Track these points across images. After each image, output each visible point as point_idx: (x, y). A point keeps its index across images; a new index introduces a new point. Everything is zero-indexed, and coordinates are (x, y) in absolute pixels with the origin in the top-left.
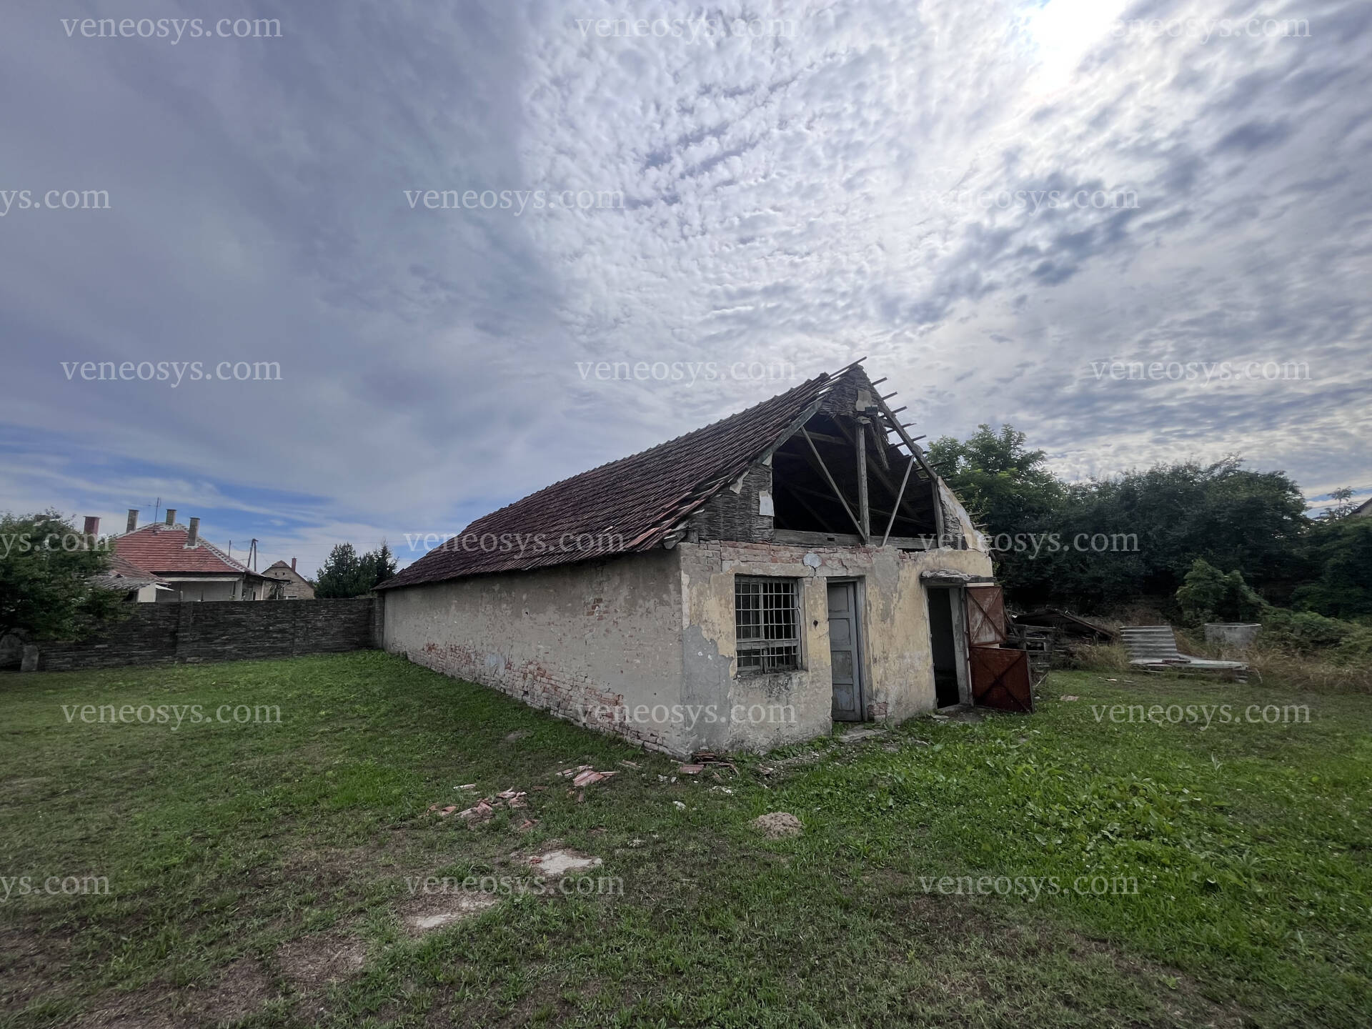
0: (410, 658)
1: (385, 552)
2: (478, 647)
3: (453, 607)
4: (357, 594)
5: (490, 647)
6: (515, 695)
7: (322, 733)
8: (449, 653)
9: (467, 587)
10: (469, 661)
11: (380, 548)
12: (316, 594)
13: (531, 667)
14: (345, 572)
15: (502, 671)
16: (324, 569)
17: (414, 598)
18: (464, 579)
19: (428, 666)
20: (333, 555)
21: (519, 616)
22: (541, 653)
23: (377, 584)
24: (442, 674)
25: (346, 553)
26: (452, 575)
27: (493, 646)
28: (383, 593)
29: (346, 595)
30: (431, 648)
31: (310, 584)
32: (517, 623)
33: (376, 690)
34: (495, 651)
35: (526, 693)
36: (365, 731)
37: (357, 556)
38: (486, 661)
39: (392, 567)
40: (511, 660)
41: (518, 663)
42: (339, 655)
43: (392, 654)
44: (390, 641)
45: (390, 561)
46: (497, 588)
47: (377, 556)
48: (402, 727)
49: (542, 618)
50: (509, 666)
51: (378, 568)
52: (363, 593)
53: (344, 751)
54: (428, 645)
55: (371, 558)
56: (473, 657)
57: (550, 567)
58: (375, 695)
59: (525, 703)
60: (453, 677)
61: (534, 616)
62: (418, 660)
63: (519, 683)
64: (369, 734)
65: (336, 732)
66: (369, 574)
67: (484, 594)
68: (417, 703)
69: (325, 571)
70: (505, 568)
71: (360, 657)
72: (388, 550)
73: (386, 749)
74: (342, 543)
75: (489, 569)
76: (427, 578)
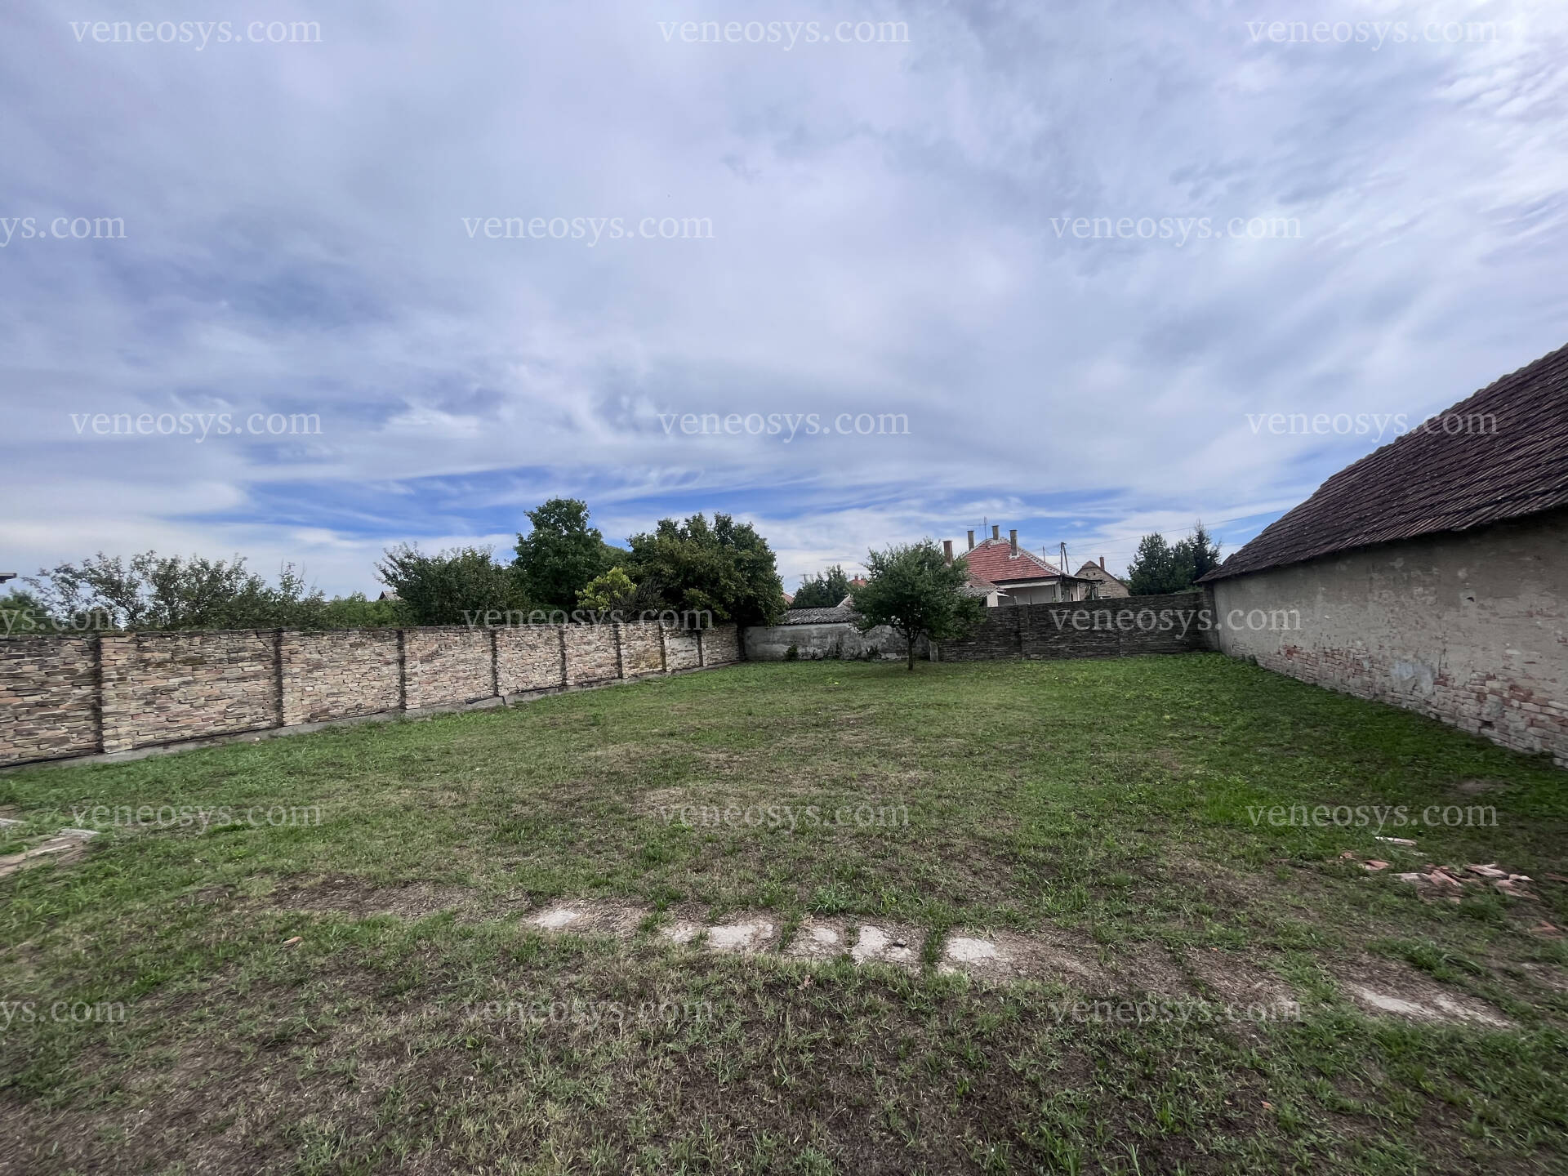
0: (1261, 663)
1: (1201, 537)
2: (1374, 651)
4: (1176, 590)
8: (1322, 659)
10: (1359, 670)
13: (1495, 685)
21: (1454, 604)
25: (1156, 545)
27: (1405, 651)
28: (1211, 585)
29: (1164, 591)
30: (1291, 651)
31: (1121, 582)
32: (1450, 616)
34: (1410, 656)
35: (1488, 724)
37: (1169, 546)
39: (1214, 555)
40: (1446, 672)
41: (1460, 676)
42: (1170, 656)
44: (1229, 642)
45: (1209, 548)
47: (1192, 544)
50: (1442, 680)
51: (1196, 558)
52: (1183, 588)
53: (1203, 762)
54: (1285, 647)
55: (1185, 546)
56: (1366, 664)
59: (1487, 739)
60: (1334, 691)
61: (1489, 602)
62: (1273, 666)
63: (1470, 707)
66: (1185, 567)
71: (1194, 660)
72: (1205, 535)
74: (1149, 534)
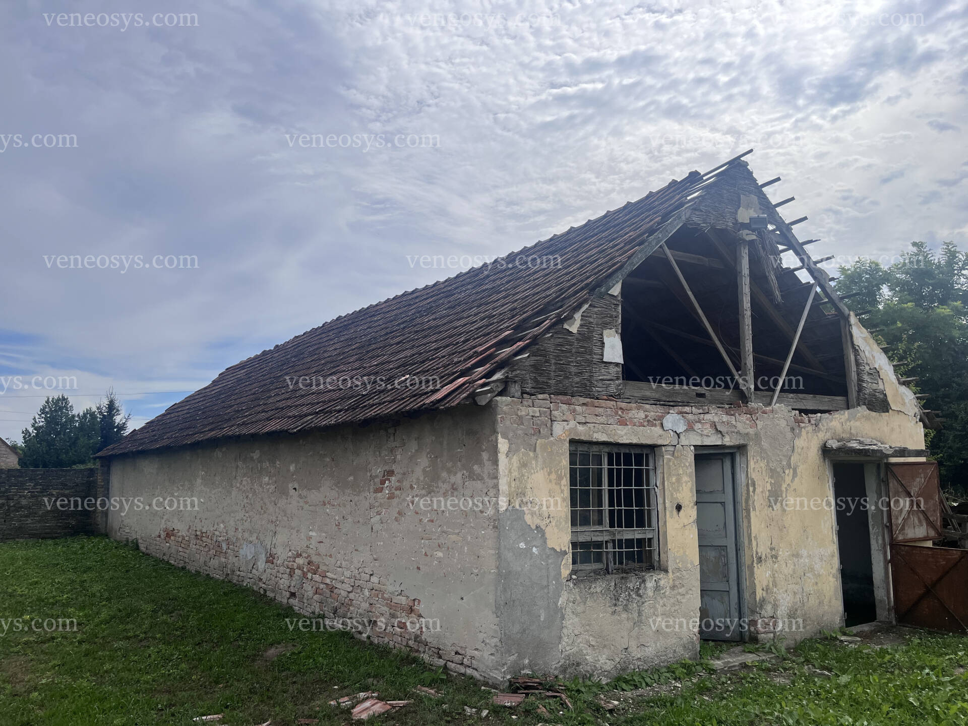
0: (142, 548)
1: (111, 407)
2: (231, 533)
3: (199, 481)
4: (75, 463)
5: (246, 535)
6: (278, 598)
7: (26, 643)
8: (193, 541)
9: (218, 454)
10: (219, 552)
11: (105, 402)
12: (21, 462)
13: (300, 561)
14: (58, 434)
15: (261, 565)
16: (31, 430)
17: (149, 468)
18: (214, 443)
19: (165, 558)
20: (43, 411)
21: (284, 492)
22: (314, 543)
23: (99, 450)
24: (183, 568)
25: (61, 409)
26: (199, 437)
27: (251, 533)
28: (108, 462)
29: (60, 464)
30: (170, 534)
31: (14, 448)
32: (282, 503)
33: (96, 588)
34: (254, 538)
35: (293, 595)
36: (80, 642)
37: (75, 412)
38: (242, 552)
39: (122, 427)
40: (274, 551)
41: (282, 554)
42: (50, 542)
43: (118, 542)
44: (116, 526)
45: (118, 419)
46: (256, 455)
47: (101, 413)
48: (128, 638)
49: (314, 496)
50: (271, 559)
51: (102, 429)
52: (82, 462)
53: (54, 667)
54: (165, 530)
55: (93, 415)
56: (224, 546)
57: (327, 428)
58: (94, 595)
59: (290, 608)
60: (198, 573)
61: (304, 492)
62: (152, 551)
63: (284, 582)
64: (84, 646)
65: (43, 642)
66: (89, 438)
67: (240, 463)
68: (149, 607)
69: (34, 433)
70: (266, 430)
71: (76, 546)
72: (117, 404)
73: (107, 667)
74: (56, 395)
75: (245, 431)
76: (165, 442)
